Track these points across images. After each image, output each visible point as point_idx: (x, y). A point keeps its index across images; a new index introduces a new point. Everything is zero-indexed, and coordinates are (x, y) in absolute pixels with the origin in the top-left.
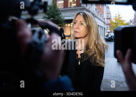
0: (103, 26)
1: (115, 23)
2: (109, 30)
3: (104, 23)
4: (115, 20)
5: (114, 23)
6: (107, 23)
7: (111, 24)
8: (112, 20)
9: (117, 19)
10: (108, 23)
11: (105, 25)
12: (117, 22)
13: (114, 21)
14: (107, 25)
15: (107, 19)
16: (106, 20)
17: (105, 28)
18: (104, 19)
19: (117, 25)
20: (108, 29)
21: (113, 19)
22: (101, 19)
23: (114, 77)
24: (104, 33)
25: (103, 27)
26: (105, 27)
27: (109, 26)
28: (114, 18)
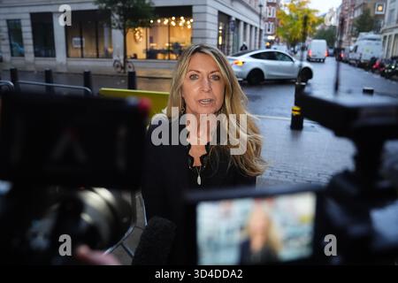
0: (258, 26)
1: (290, 17)
2: (272, 35)
3: (260, 16)
4: (290, 10)
5: (288, 17)
6: (268, 16)
7: (279, 20)
8: (282, 8)
9: (294, 5)
10: (271, 16)
11: (262, 22)
12: (294, 15)
13: (287, 12)
14: (267, 21)
15: (269, 4)
16: (265, 8)
17: (261, 31)
18: (261, 6)
19: (294, 24)
20: (270, 33)
21: (285, 6)
22: (252, 5)
23: (280, 172)
24: (260, 43)
25: (256, 28)
26: (262, 28)
27: (272, 23)
28: (288, 4)
